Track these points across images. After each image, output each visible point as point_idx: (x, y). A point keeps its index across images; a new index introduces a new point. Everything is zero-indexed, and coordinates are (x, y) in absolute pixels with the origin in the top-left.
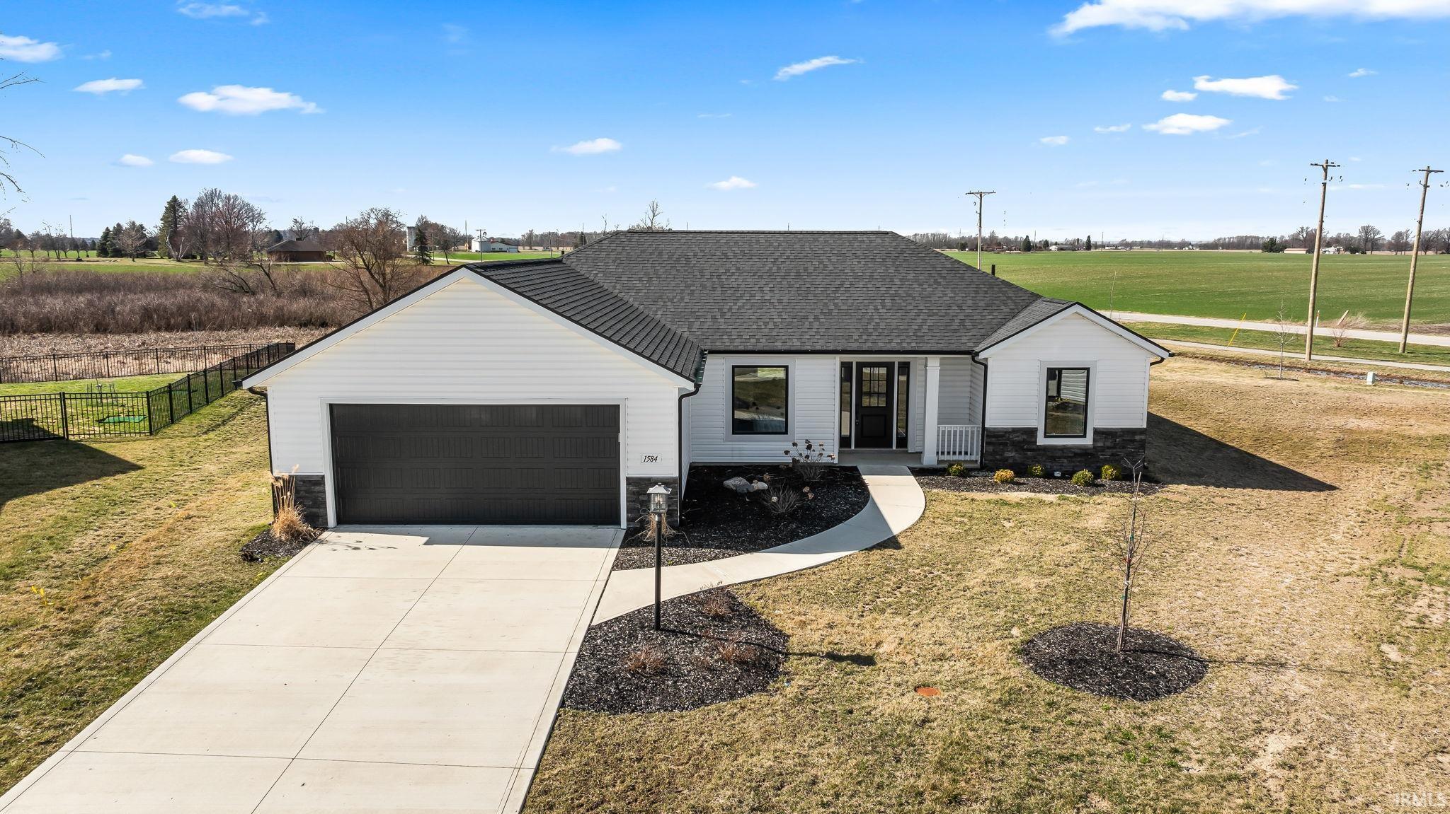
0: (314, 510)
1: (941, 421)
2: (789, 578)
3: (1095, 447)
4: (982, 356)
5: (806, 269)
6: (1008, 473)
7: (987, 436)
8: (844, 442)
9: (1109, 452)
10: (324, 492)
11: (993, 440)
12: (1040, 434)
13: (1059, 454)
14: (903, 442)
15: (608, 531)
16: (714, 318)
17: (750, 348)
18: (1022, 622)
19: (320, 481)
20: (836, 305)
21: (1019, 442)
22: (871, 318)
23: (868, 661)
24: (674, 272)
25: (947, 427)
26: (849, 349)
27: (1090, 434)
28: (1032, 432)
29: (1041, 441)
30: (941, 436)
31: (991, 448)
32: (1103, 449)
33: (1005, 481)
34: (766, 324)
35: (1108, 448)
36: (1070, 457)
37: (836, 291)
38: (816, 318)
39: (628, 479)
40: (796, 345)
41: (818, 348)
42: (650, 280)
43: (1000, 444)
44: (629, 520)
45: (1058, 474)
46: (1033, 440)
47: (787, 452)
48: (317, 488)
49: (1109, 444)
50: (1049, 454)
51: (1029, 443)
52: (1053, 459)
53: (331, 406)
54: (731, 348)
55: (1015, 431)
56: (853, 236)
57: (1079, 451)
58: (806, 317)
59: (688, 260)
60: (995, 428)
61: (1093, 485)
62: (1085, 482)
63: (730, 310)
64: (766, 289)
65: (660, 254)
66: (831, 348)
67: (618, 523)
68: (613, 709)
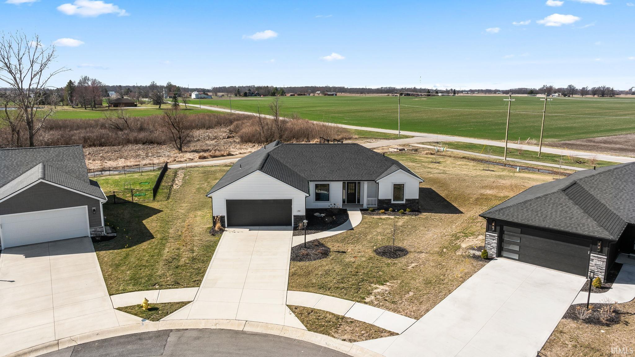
0: (223, 224)
1: (368, 197)
2: (330, 237)
3: (405, 204)
4: (377, 182)
5: (334, 156)
6: (383, 211)
7: (379, 201)
8: (344, 202)
9: (409, 205)
10: (225, 219)
12: (392, 200)
13: (397, 205)
14: (359, 202)
15: (289, 227)
16: (310, 171)
17: (320, 180)
18: (376, 246)
19: (224, 217)
20: (341, 167)
21: (387, 202)
22: (350, 171)
23: (345, 252)
24: (299, 157)
25: (369, 199)
26: (344, 180)
27: (404, 200)
28: (390, 200)
29: (393, 202)
30: (368, 201)
31: (380, 204)
32: (407, 204)
33: (382, 213)
34: (324, 173)
35: (409, 204)
36: (399, 206)
37: (341, 163)
38: (336, 171)
39: (294, 216)
40: (331, 179)
41: (337, 180)
42: (293, 159)
43: (382, 203)
44: (294, 225)
45: (396, 210)
47: (329, 206)
48: (223, 219)
49: (409, 203)
51: (390, 203)
52: (395, 206)
53: (226, 200)
54: (315, 180)
55: (386, 200)
56: (346, 145)
57: (401, 205)
58: (334, 171)
59: (302, 153)
60: (381, 199)
61: (404, 214)
62: (402, 213)
63: (314, 169)
64: (323, 162)
65: (295, 151)
66: (340, 180)
67: (291, 225)
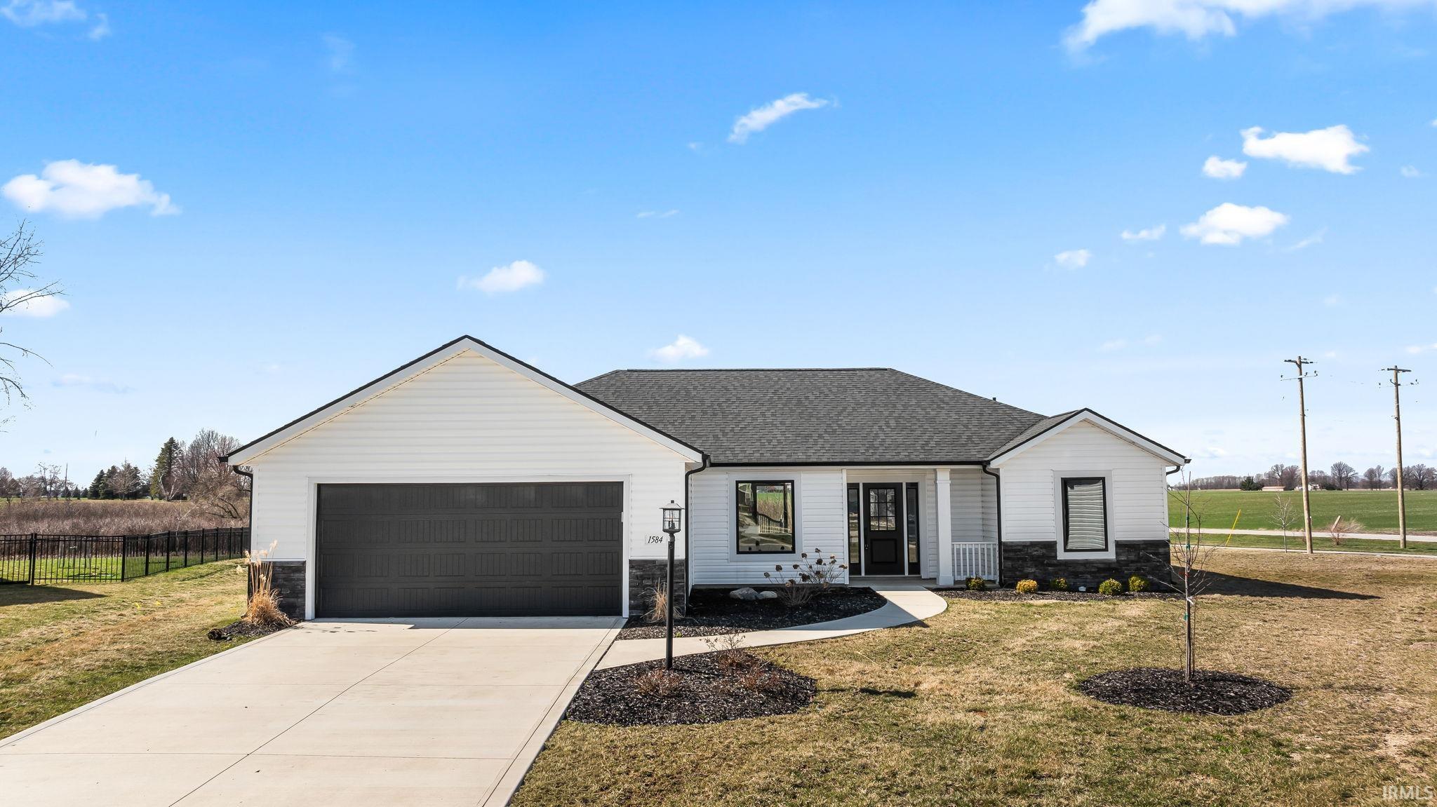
0: (292, 600)
1: (955, 538)
2: (810, 644)
3: (1118, 561)
4: (994, 465)
5: (807, 398)
6: (1031, 583)
7: (1005, 551)
8: (854, 569)
9: (1133, 566)
10: (304, 580)
11: (1011, 554)
12: (1060, 547)
13: (1081, 569)
14: (915, 568)
15: (613, 619)
16: (716, 437)
17: (754, 461)
18: (1072, 669)
19: (300, 568)
20: (840, 426)
21: (1038, 557)
22: (877, 435)
23: (910, 695)
24: (674, 401)
25: (961, 545)
26: (855, 460)
27: (1112, 547)
28: (1051, 546)
29: (1062, 555)
30: (956, 553)
31: (1009, 564)
32: (1127, 563)
33: (1028, 591)
34: (770, 442)
35: (1132, 562)
36: (1093, 572)
37: (839, 414)
38: (820, 436)
39: (631, 561)
40: (801, 457)
41: (824, 460)
42: (650, 408)
43: (1019, 559)
44: (631, 608)
45: (1082, 589)
46: (1053, 554)
47: (796, 567)
48: (297, 575)
49: (1132, 557)
50: (1071, 569)
51: (1049, 557)
52: (1076, 575)
53: (320, 486)
54: (735, 461)
55: (1033, 544)
56: (851, 372)
57: (1101, 566)
58: (810, 436)
59: (688, 392)
60: (1012, 542)
61: (1123, 592)
62: (1113, 590)
63: (732, 430)
64: (768, 414)
65: (660, 387)
66: (838, 460)
67: (619, 613)
68: (623, 722)
